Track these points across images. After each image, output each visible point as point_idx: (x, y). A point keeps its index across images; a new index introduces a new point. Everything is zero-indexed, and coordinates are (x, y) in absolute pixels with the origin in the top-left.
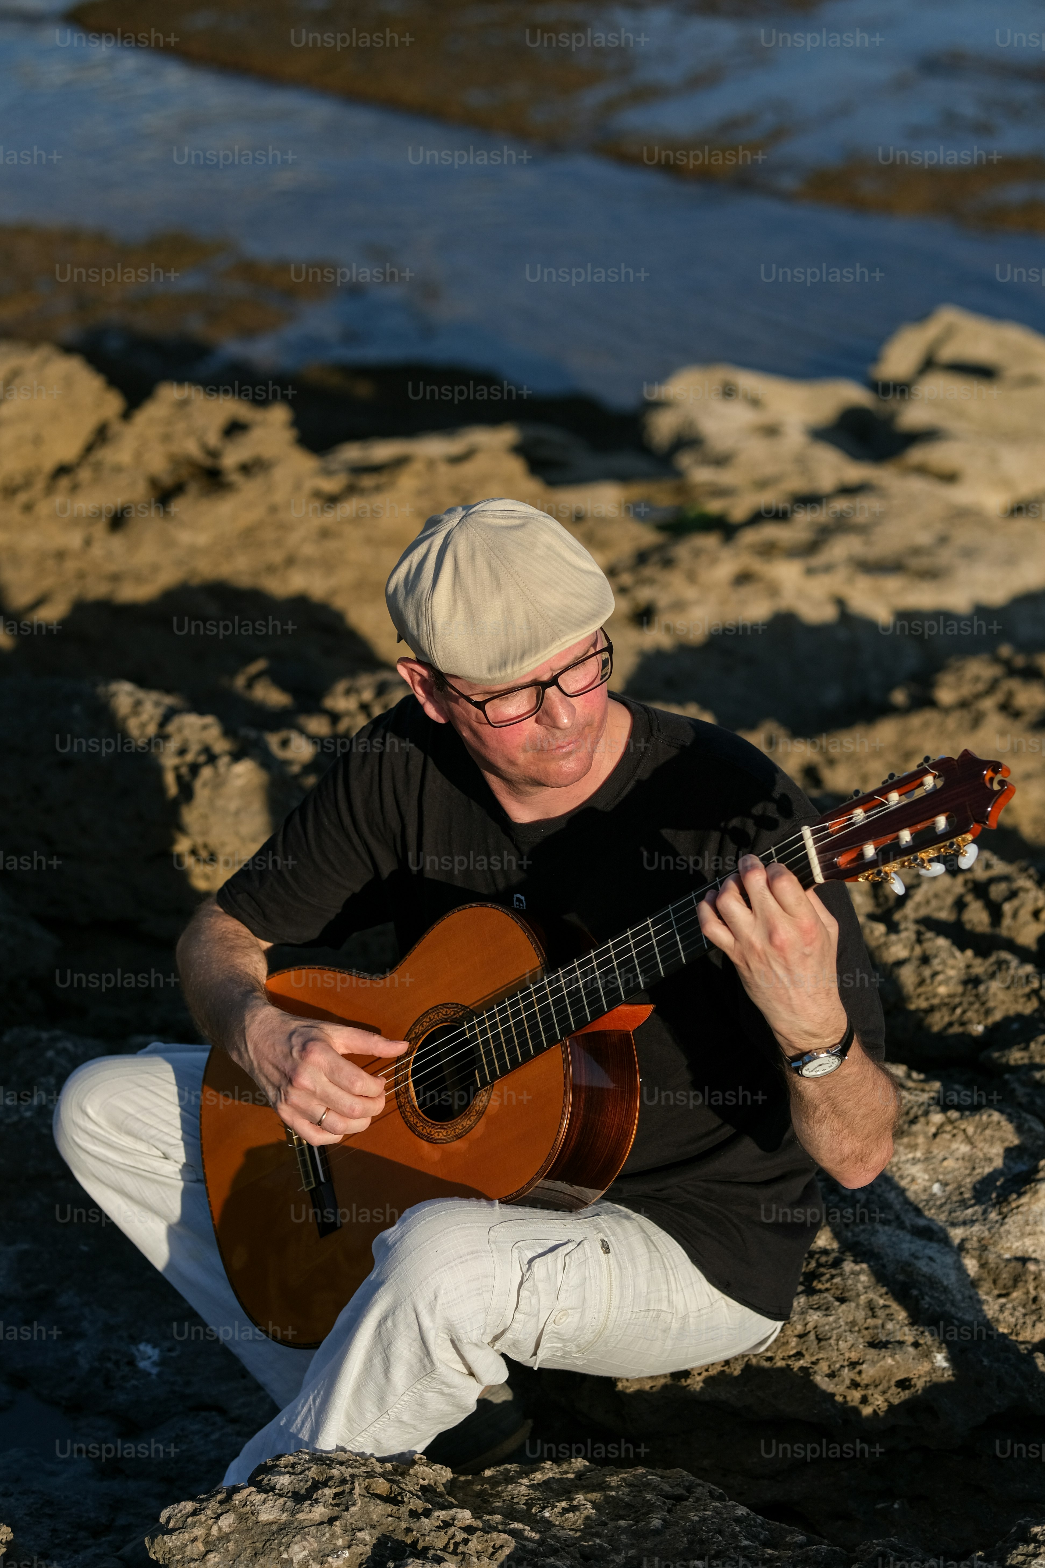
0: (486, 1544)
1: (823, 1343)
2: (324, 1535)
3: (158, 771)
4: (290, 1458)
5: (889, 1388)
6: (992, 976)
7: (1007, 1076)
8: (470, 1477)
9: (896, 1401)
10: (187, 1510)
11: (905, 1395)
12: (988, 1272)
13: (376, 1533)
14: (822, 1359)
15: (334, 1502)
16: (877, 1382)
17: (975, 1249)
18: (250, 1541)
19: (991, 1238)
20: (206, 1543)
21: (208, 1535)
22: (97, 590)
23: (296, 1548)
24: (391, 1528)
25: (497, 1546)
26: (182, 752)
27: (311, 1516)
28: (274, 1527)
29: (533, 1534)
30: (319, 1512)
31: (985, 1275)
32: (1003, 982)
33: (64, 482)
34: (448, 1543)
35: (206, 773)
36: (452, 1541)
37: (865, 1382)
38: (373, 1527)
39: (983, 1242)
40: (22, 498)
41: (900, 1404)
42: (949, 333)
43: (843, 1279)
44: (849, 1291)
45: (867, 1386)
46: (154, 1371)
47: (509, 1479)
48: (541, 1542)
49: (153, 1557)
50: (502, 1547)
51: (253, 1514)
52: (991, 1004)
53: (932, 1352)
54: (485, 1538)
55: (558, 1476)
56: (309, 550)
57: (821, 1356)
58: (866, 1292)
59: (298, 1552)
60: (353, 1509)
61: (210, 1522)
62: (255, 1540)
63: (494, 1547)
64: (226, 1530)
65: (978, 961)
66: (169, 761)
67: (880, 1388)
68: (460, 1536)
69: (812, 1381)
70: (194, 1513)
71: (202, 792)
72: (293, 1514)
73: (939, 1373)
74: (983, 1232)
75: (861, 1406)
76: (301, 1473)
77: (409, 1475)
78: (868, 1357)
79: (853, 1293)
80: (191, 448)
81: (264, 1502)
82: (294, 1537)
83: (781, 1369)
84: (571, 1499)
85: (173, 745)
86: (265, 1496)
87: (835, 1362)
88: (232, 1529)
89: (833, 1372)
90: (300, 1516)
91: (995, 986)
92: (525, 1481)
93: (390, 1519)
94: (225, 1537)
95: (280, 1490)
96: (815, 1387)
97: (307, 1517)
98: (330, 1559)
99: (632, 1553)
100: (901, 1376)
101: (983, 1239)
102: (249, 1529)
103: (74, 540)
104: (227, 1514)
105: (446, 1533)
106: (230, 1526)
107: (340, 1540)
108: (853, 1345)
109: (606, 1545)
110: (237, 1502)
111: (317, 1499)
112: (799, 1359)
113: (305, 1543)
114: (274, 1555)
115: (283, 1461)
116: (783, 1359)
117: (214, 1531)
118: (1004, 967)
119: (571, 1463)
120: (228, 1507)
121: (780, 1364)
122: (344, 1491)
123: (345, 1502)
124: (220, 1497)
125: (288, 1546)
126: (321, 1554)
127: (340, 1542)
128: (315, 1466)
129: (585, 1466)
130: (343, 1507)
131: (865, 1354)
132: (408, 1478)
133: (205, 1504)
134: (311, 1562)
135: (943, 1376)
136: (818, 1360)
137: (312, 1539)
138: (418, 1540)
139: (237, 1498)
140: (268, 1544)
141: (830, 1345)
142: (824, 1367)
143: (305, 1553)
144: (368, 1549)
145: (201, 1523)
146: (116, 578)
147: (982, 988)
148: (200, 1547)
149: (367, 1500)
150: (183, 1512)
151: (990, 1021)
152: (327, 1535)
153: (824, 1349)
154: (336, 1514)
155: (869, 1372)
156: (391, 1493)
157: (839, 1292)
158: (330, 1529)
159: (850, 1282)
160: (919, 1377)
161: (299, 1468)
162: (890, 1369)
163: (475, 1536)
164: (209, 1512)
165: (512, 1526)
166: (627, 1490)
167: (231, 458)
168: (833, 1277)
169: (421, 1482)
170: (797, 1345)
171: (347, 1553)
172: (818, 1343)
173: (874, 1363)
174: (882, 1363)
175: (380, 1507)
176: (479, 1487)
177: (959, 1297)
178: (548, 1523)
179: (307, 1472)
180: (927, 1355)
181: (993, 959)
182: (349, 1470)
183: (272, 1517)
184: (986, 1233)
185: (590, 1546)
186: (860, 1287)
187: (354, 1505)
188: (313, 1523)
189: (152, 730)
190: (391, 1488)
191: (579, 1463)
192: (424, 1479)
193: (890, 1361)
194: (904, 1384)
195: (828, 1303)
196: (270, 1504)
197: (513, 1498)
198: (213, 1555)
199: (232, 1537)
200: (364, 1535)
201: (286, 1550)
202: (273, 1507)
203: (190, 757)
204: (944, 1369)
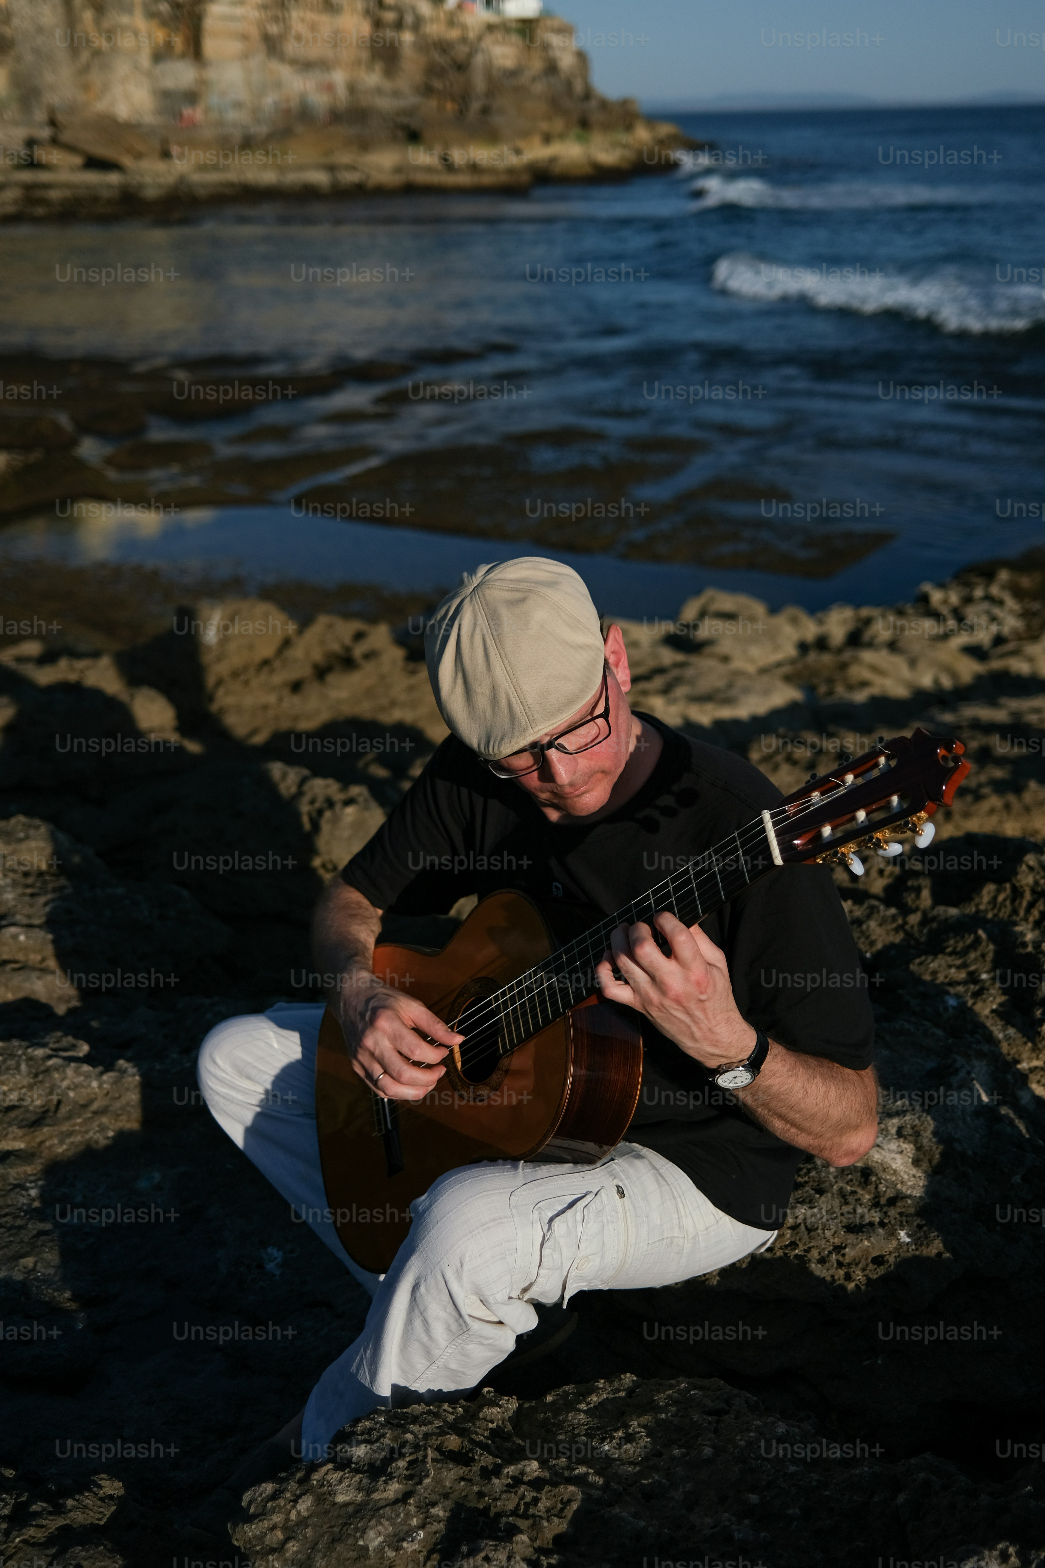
0: (554, 1500)
1: (812, 1234)
2: (398, 1516)
3: (297, 815)
4: (367, 1423)
5: (867, 1265)
6: (869, 917)
7: (900, 991)
8: (533, 1404)
9: (874, 1276)
10: (267, 1493)
11: (881, 1271)
12: (924, 1154)
13: (449, 1503)
14: (813, 1247)
15: (407, 1473)
16: (857, 1260)
17: (910, 1135)
18: (328, 1525)
19: (921, 1125)
20: (285, 1528)
21: (287, 1520)
22: (285, 725)
23: (371, 1534)
24: (463, 1494)
25: (565, 1500)
26: (312, 802)
27: (385, 1495)
28: (351, 1509)
29: (597, 1479)
30: (394, 1488)
31: (922, 1156)
32: (876, 921)
33: (266, 669)
34: (518, 1505)
35: (328, 814)
36: (522, 1502)
37: (847, 1261)
38: (446, 1496)
39: (916, 1129)
40: (242, 678)
41: (877, 1279)
42: (712, 600)
43: (817, 1173)
44: (824, 1182)
45: (849, 1264)
46: (278, 1272)
47: (569, 1405)
48: (605, 1487)
49: (236, 1543)
50: (569, 1501)
51: (330, 1495)
52: (873, 937)
53: (896, 1230)
54: (553, 1493)
55: (611, 1396)
56: (403, 697)
57: (812, 1244)
58: (836, 1182)
59: (374, 1539)
60: (427, 1481)
61: (288, 1507)
62: (333, 1524)
63: (562, 1501)
64: (305, 1514)
65: (856, 908)
66: (305, 808)
67: (860, 1266)
68: (529, 1496)
69: (807, 1268)
70: (274, 1497)
71: (325, 827)
72: (369, 1491)
73: (905, 1248)
74: (914, 1121)
75: (846, 1283)
76: (377, 1440)
77: (479, 1419)
78: (849, 1241)
79: (827, 1184)
80: (336, 647)
81: (340, 1481)
82: (369, 1521)
83: (780, 1258)
84: (626, 1426)
85: (306, 799)
86: (341, 1473)
87: (824, 1249)
88: (310, 1512)
89: (823, 1258)
90: (376, 1496)
91: (873, 924)
92: (583, 1406)
93: (462, 1483)
94: (303, 1522)
95: (356, 1464)
96: (811, 1274)
97: (382, 1496)
98: (405, 1544)
99: (689, 1486)
100: (875, 1253)
101: (915, 1126)
102: (326, 1512)
103: (272, 699)
104: (306, 1497)
105: (516, 1493)
106: (308, 1509)
107: (415, 1520)
108: (835, 1232)
109: (664, 1481)
110: (315, 1482)
111: (391, 1473)
112: (795, 1249)
113: (380, 1528)
114: (350, 1542)
115: (359, 1428)
116: (781, 1248)
117: (293, 1516)
118: (875, 910)
119: (621, 1379)
120: (306, 1487)
121: (779, 1253)
122: (417, 1459)
123: (418, 1473)
124: (299, 1475)
125: (364, 1532)
126: (396, 1538)
127: (414, 1522)
128: (390, 1432)
129: (633, 1381)
130: (416, 1480)
131: (847, 1239)
132: (478, 1423)
133: (284, 1485)
134: (386, 1549)
135: (908, 1251)
136: (810, 1248)
137: (387, 1523)
138: (490, 1507)
139: (316, 1477)
140: (345, 1529)
141: (819, 1235)
142: (815, 1254)
143: (381, 1539)
144: (441, 1526)
145: (280, 1508)
146: (296, 718)
147: (864, 927)
148: (279, 1535)
149: (439, 1465)
150: (264, 1495)
151: (874, 949)
152: (402, 1515)
153: (814, 1239)
154: (410, 1488)
155: (850, 1253)
156: (463, 1448)
157: (816, 1184)
158: (404, 1509)
159: (823, 1174)
160: (890, 1253)
161: (375, 1434)
162: (867, 1249)
163: (543, 1492)
164: (288, 1495)
165: (577, 1471)
166: (674, 1409)
167: (358, 651)
168: (809, 1171)
169: (490, 1426)
170: (792, 1236)
171: (422, 1534)
172: (809, 1233)
173: (854, 1246)
174: (860, 1245)
175: (452, 1472)
176: (542, 1415)
177: (906, 1177)
178: (608, 1460)
179: (382, 1440)
180: (893, 1234)
181: (866, 905)
182: (424, 1428)
183: (348, 1498)
184: (917, 1121)
185: (649, 1484)
186: (831, 1178)
187: (427, 1476)
188: (388, 1502)
189: (294, 790)
190: (462, 1443)
191: (628, 1379)
192: (492, 1422)
193: (866, 1243)
194: (879, 1261)
195: (810, 1196)
196: (346, 1482)
197: (574, 1429)
198: (291, 1544)
199: (310, 1522)
200: (438, 1511)
201: (362, 1537)
202: (349, 1486)
203: (318, 805)
204: (908, 1244)
